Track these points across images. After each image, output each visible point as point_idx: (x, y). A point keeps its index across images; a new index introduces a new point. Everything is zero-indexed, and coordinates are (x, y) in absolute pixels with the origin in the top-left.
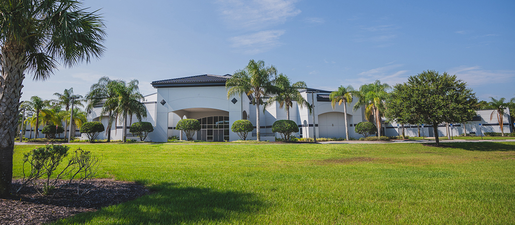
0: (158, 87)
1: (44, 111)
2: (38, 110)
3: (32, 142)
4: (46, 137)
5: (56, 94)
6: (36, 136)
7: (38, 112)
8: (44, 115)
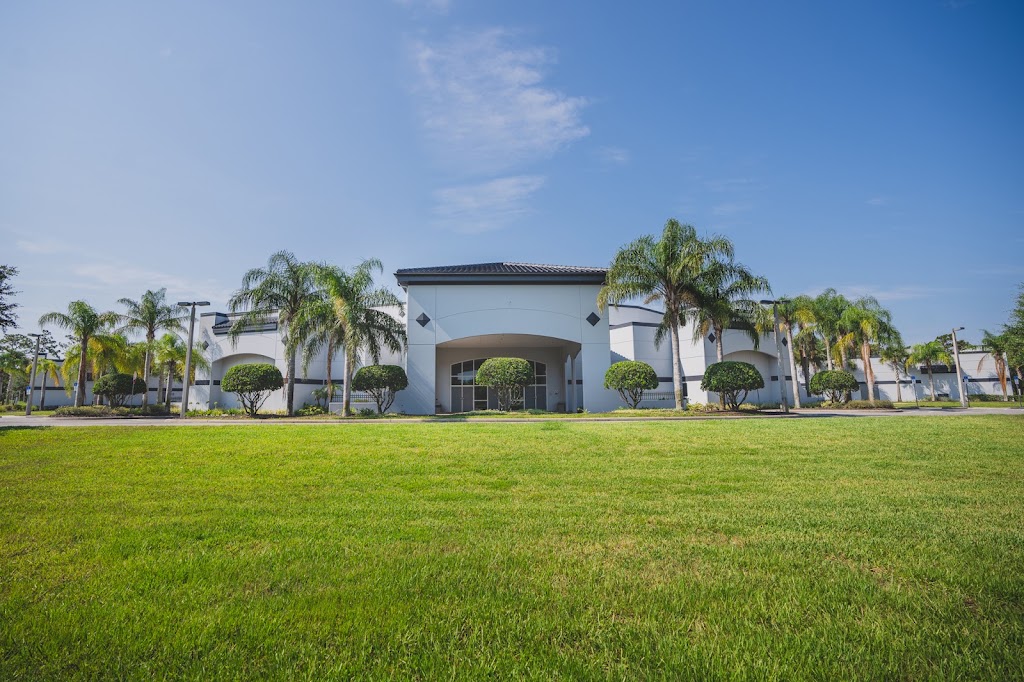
0: (411, 283)
1: (99, 339)
2: (85, 337)
3: (70, 414)
4: (101, 403)
5: (123, 301)
6: (79, 399)
7: (85, 342)
8: (99, 347)
